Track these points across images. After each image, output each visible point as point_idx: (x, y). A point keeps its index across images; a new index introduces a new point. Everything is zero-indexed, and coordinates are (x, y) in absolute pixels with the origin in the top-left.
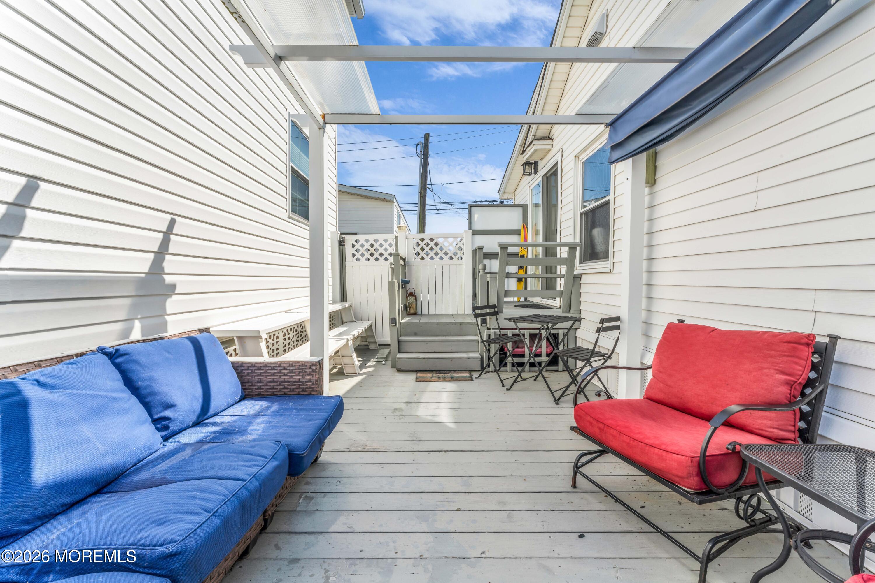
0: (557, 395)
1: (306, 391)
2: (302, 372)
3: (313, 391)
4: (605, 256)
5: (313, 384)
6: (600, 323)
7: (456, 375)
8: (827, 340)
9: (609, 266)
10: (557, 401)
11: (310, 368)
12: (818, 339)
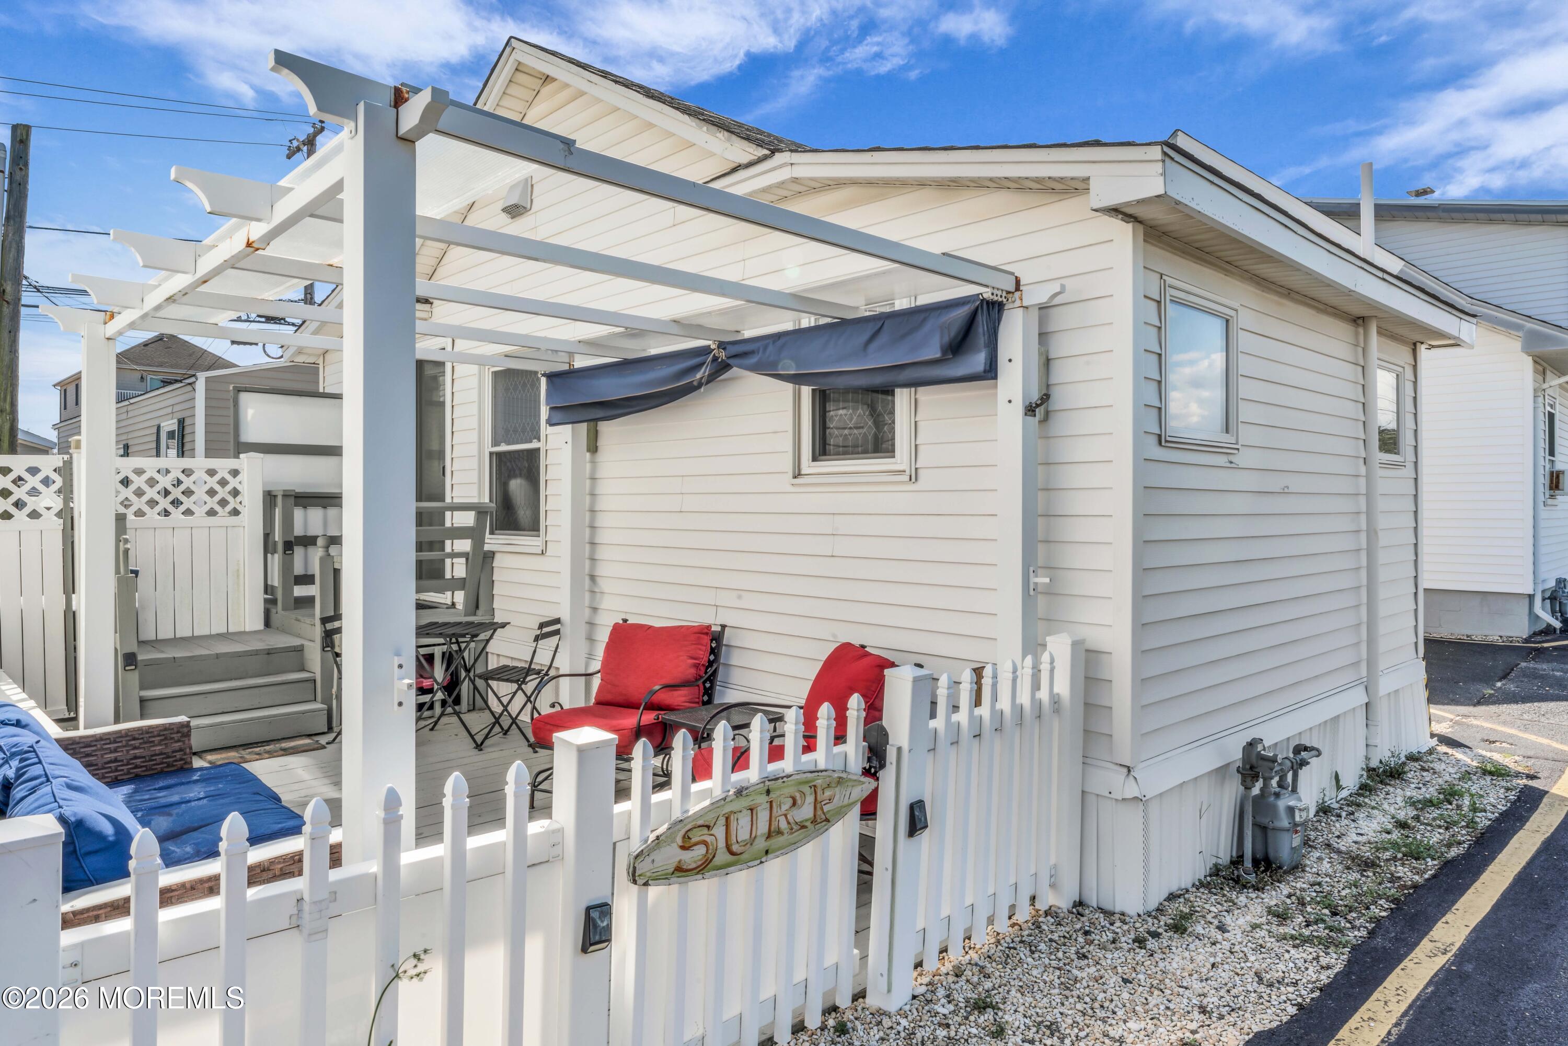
0: (479, 739)
1: (174, 766)
2: (166, 739)
3: (186, 763)
4: (534, 527)
5: (185, 754)
6: (539, 629)
7: (285, 745)
8: (719, 629)
9: (539, 543)
10: (479, 747)
11: (178, 732)
12: (714, 628)
